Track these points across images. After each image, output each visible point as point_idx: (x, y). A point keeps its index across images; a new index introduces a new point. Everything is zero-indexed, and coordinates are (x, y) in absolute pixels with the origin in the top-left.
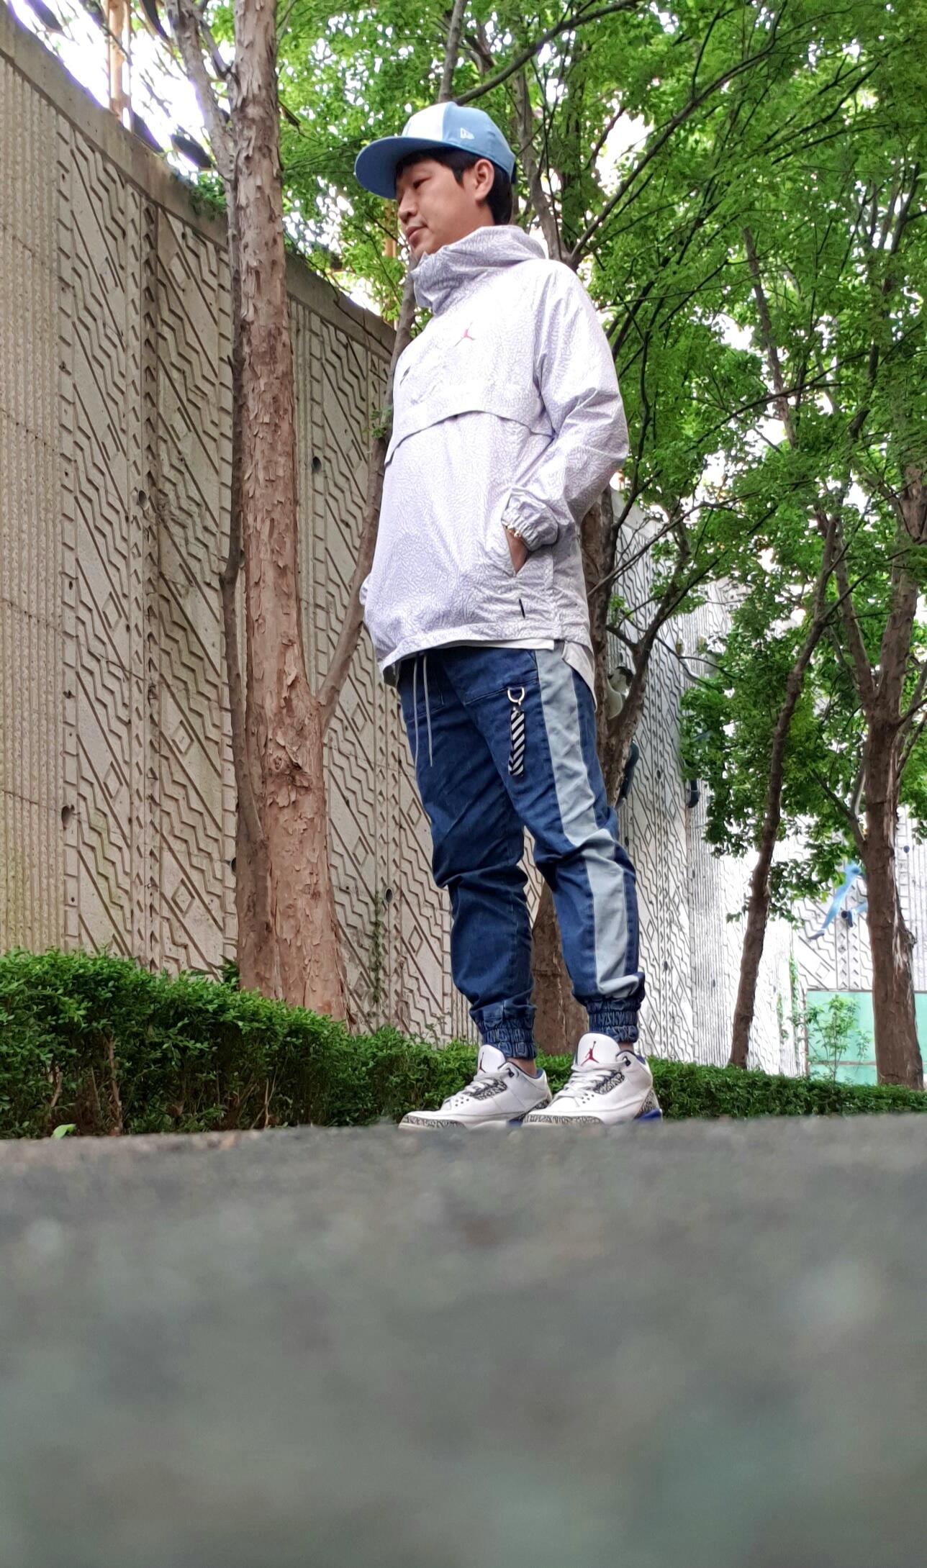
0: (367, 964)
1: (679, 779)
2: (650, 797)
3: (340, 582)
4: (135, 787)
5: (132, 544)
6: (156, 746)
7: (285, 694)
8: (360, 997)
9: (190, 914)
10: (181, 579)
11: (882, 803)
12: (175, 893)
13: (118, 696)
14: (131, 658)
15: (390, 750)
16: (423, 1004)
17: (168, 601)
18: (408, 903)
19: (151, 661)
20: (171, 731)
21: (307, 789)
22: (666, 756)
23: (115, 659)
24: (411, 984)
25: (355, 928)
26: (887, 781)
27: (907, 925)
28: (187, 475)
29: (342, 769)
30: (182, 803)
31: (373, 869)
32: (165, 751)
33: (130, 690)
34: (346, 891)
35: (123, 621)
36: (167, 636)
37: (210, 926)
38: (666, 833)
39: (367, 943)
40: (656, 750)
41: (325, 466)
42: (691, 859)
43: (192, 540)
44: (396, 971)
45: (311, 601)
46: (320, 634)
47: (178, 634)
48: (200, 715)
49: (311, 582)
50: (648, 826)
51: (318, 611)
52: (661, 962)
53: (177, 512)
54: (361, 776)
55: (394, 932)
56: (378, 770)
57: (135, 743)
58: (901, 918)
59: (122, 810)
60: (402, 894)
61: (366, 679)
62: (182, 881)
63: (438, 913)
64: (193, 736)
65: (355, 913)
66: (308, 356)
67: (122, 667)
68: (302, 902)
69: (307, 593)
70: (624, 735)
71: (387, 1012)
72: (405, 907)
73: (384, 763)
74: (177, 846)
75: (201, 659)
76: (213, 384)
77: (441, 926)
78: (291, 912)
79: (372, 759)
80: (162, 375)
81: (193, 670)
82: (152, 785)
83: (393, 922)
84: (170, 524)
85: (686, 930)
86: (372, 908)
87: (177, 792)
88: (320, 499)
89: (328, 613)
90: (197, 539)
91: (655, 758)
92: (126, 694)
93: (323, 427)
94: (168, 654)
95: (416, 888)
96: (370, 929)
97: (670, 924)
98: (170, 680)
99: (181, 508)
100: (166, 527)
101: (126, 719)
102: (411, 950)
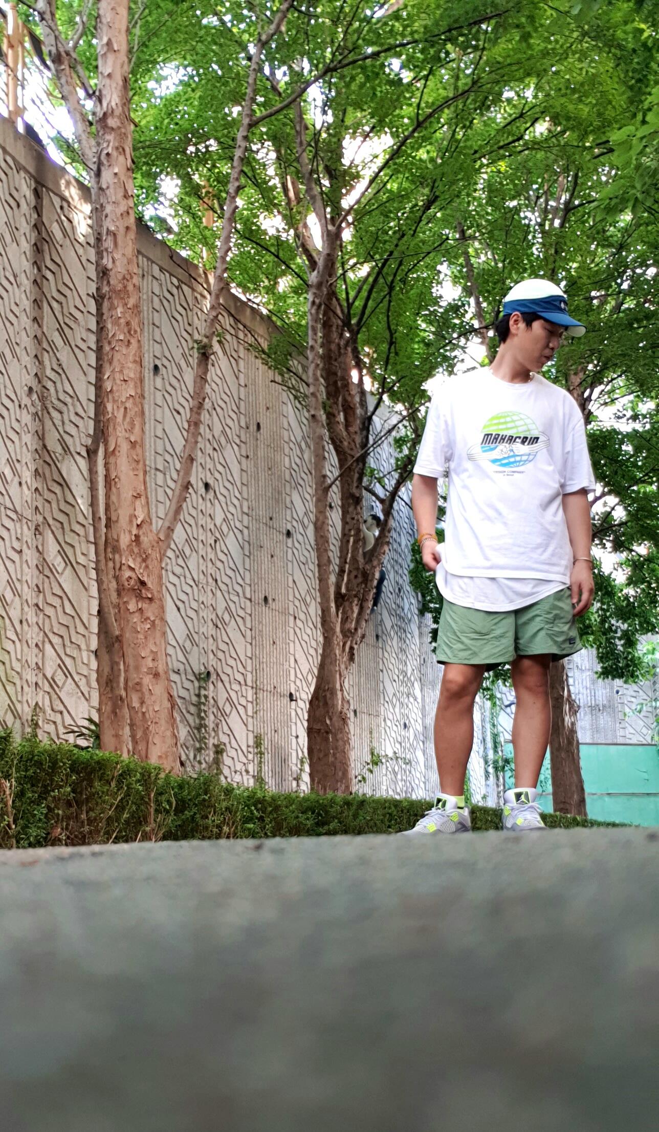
0: (193, 724)
1: (414, 594)
2: (394, 606)
3: (173, 453)
4: (25, 598)
5: (23, 425)
6: (41, 568)
7: (135, 531)
8: (187, 748)
9: (65, 689)
10: (59, 449)
12: (54, 674)
13: (13, 532)
14: (22, 505)
15: (210, 571)
16: (232, 753)
17: (49, 465)
18: (222, 681)
19: (37, 508)
20: (51, 558)
21: (151, 600)
22: (404, 577)
23: (12, 507)
24: (224, 739)
25: (184, 699)
27: (573, 697)
28: (63, 376)
29: (175, 585)
30: (59, 609)
31: (197, 656)
32: (47, 572)
33: (22, 528)
34: (178, 672)
35: (17, 479)
36: (49, 490)
37: (79, 698)
38: (405, 631)
39: (193, 709)
40: (397, 572)
41: (163, 370)
42: (422, 650)
43: (67, 421)
44: (213, 729)
45: (153, 466)
46: (159, 489)
47: (57, 489)
48: (73, 546)
49: (153, 452)
50: (392, 627)
51: (158, 473)
52: (402, 723)
53: (56, 402)
54: (188, 590)
55: (212, 701)
56: (200, 586)
57: (25, 566)
58: (569, 691)
59: (15, 614)
60: (218, 675)
61: (192, 522)
62: (59, 665)
63: (244, 687)
64: (68, 562)
65: (183, 688)
66: (150, 293)
67: (16, 512)
68: (147, 680)
69: (150, 461)
70: (375, 563)
71: (207, 759)
72: (220, 684)
73: (205, 582)
74: (56, 640)
75: (73, 506)
76: (82, 312)
77: (246, 697)
78: (138, 688)
79: (196, 579)
80: (45, 305)
81: (67, 515)
82: (38, 596)
83: (211, 695)
84: (51, 410)
85: (419, 700)
86: (196, 684)
87: (56, 602)
88: (159, 394)
89: (165, 474)
90: (71, 421)
91: (397, 579)
92: (19, 531)
93: (161, 343)
94: (49, 502)
95: (229, 671)
96: (194, 699)
97: (408, 695)
98: (51, 521)
99: (59, 399)
100: (48, 413)
101: (19, 549)
102: (225, 715)
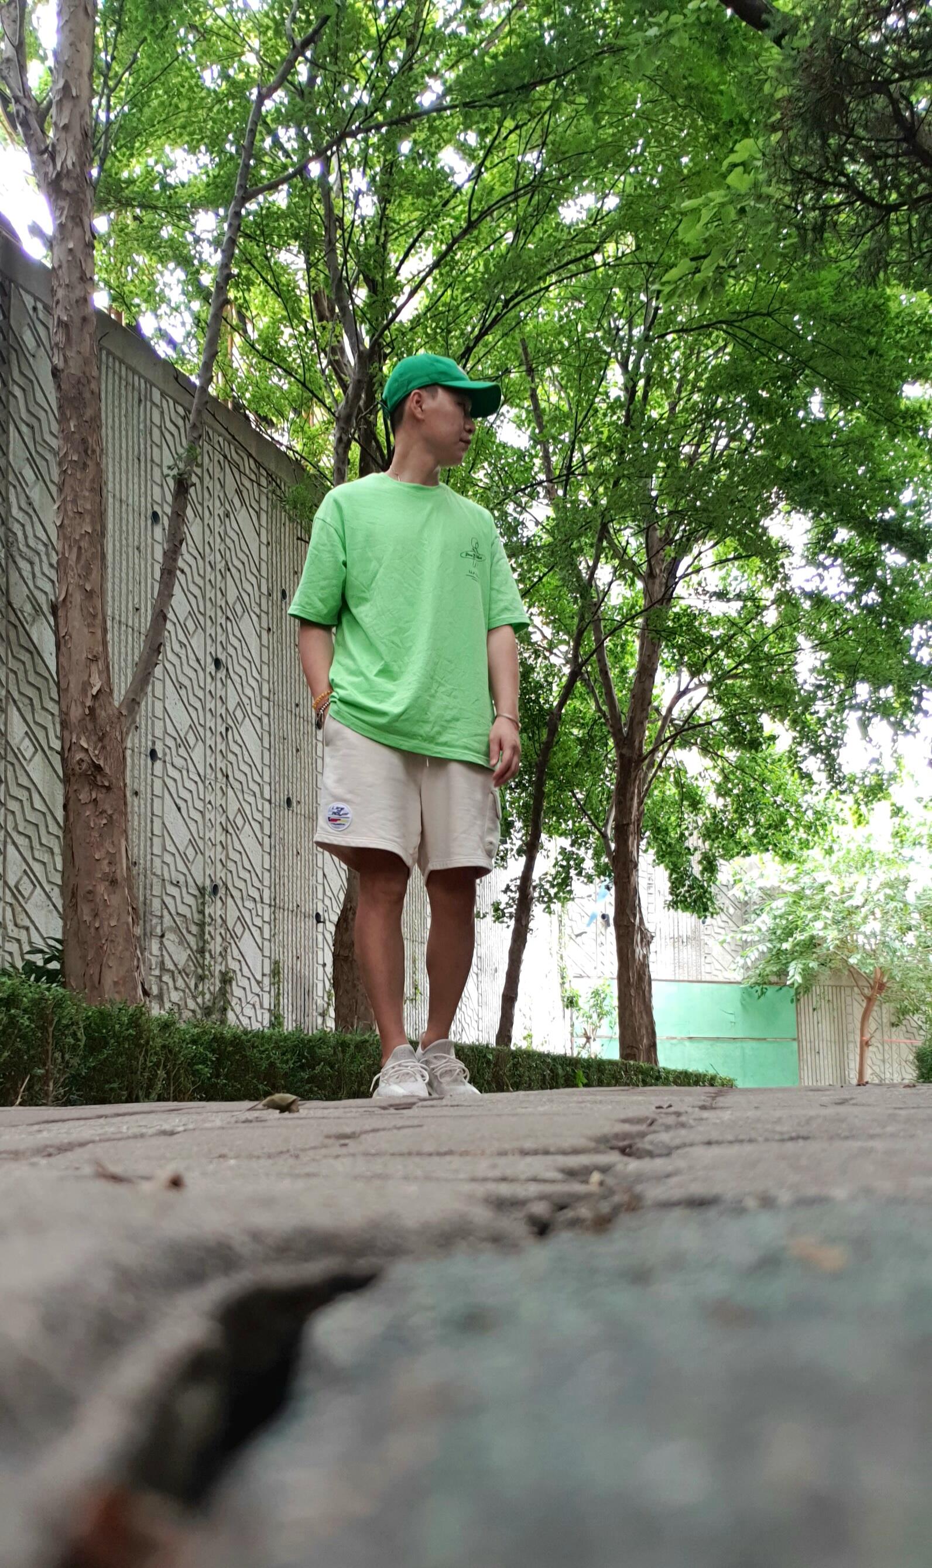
0: (195, 948)
6: (3, 753)
7: (89, 703)
8: (188, 976)
9: (32, 900)
10: (28, 608)
11: (628, 825)
12: (18, 883)
16: (244, 983)
17: (15, 627)
18: (233, 897)
20: (17, 741)
21: (108, 788)
24: (234, 965)
25: (185, 916)
26: (631, 806)
27: (647, 925)
28: (35, 519)
30: (27, 804)
31: (201, 866)
32: (11, 758)
34: (177, 885)
36: (14, 657)
37: (50, 911)
39: (194, 929)
41: (164, 519)
43: (38, 574)
44: (221, 954)
47: (25, 657)
48: (45, 728)
53: (24, 549)
54: (193, 787)
55: (219, 921)
56: (208, 782)
58: (641, 919)
60: (227, 888)
61: (198, 705)
62: (25, 872)
63: (259, 905)
64: (37, 745)
65: (184, 903)
66: (148, 424)
68: (102, 888)
71: (212, 989)
72: (230, 900)
73: (213, 778)
74: (21, 841)
77: (263, 917)
78: (90, 897)
79: (202, 773)
80: (12, 428)
81: (38, 689)
83: (219, 913)
84: (18, 559)
86: (200, 899)
87: (23, 795)
88: (159, 548)
90: (44, 574)
93: (162, 485)
95: (240, 884)
96: (197, 916)
98: (16, 696)
99: (28, 546)
100: (15, 562)
102: (234, 936)
